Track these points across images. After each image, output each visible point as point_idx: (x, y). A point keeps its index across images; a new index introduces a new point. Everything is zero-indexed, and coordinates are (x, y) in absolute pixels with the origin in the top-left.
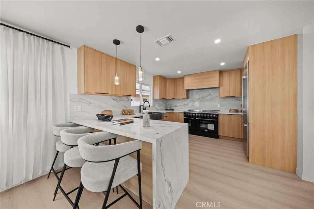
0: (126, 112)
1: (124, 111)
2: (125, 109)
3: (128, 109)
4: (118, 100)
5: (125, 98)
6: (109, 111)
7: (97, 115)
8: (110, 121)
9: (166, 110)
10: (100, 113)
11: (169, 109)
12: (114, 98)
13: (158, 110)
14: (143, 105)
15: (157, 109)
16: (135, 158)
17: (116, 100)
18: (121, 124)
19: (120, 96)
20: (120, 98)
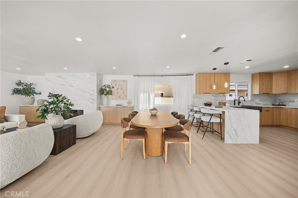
0: (221, 103)
1: (220, 103)
2: (221, 102)
3: (223, 102)
4: (216, 96)
5: (221, 95)
6: (210, 102)
7: (204, 104)
8: (210, 106)
9: (273, 105)
10: (205, 103)
11: (277, 104)
12: (213, 95)
13: (259, 104)
14: (238, 99)
15: (257, 104)
16: (219, 118)
17: (215, 96)
18: (215, 107)
19: (217, 94)
20: (217, 95)
